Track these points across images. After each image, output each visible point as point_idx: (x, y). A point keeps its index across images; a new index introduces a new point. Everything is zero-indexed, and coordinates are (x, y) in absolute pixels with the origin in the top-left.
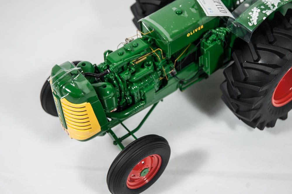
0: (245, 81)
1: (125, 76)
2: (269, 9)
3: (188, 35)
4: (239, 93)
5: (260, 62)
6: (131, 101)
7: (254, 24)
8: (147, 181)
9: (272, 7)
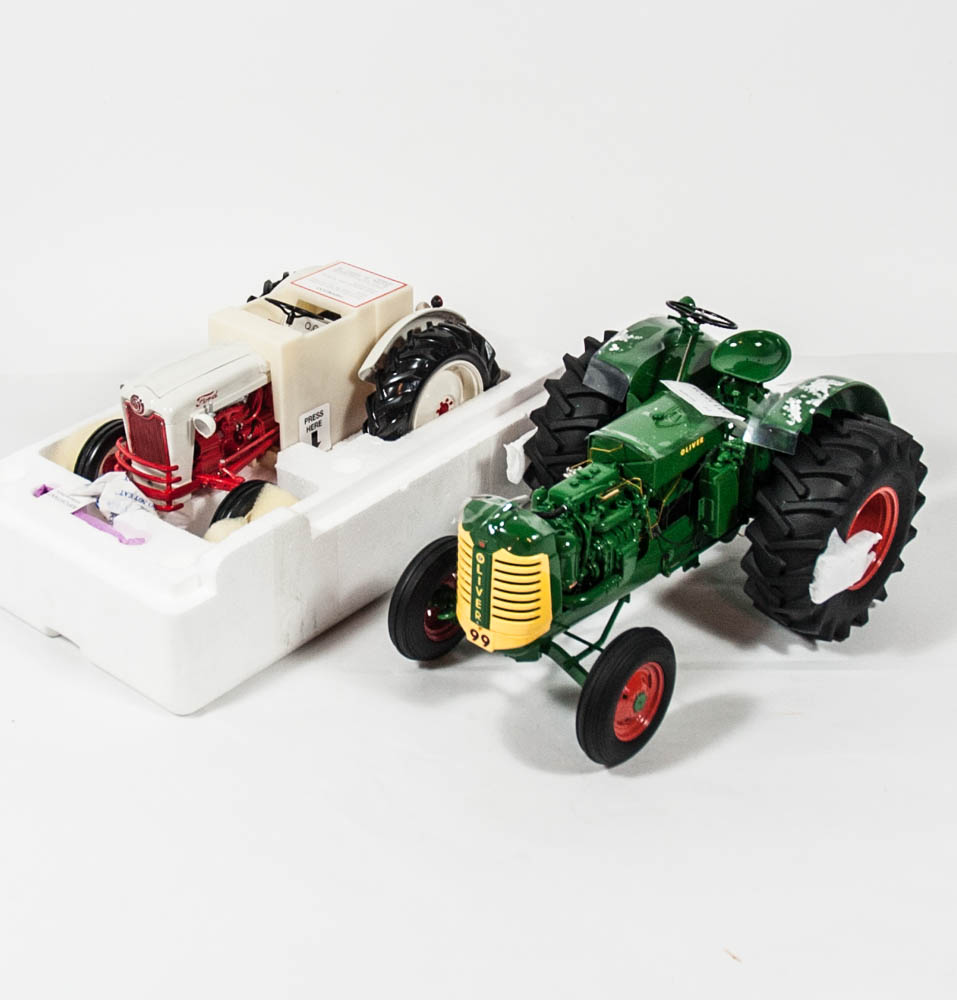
0: (791, 536)
1: (592, 518)
2: (816, 397)
3: (683, 453)
4: (782, 563)
5: (810, 498)
6: (598, 574)
7: (796, 423)
8: (646, 723)
9: (819, 395)
